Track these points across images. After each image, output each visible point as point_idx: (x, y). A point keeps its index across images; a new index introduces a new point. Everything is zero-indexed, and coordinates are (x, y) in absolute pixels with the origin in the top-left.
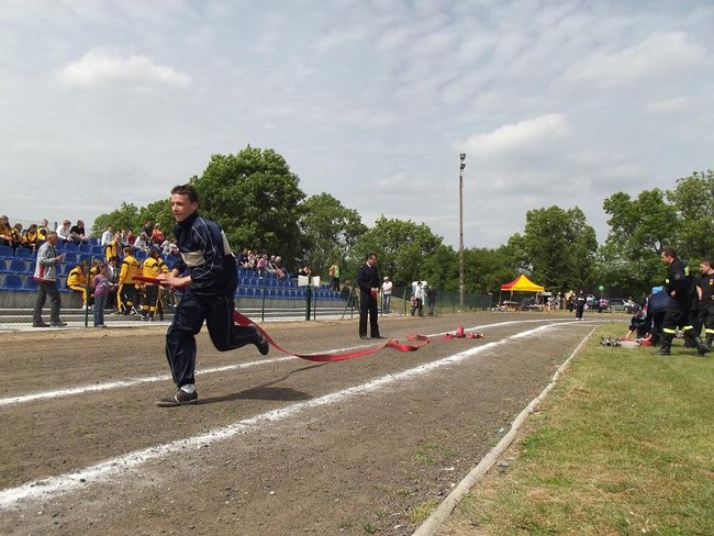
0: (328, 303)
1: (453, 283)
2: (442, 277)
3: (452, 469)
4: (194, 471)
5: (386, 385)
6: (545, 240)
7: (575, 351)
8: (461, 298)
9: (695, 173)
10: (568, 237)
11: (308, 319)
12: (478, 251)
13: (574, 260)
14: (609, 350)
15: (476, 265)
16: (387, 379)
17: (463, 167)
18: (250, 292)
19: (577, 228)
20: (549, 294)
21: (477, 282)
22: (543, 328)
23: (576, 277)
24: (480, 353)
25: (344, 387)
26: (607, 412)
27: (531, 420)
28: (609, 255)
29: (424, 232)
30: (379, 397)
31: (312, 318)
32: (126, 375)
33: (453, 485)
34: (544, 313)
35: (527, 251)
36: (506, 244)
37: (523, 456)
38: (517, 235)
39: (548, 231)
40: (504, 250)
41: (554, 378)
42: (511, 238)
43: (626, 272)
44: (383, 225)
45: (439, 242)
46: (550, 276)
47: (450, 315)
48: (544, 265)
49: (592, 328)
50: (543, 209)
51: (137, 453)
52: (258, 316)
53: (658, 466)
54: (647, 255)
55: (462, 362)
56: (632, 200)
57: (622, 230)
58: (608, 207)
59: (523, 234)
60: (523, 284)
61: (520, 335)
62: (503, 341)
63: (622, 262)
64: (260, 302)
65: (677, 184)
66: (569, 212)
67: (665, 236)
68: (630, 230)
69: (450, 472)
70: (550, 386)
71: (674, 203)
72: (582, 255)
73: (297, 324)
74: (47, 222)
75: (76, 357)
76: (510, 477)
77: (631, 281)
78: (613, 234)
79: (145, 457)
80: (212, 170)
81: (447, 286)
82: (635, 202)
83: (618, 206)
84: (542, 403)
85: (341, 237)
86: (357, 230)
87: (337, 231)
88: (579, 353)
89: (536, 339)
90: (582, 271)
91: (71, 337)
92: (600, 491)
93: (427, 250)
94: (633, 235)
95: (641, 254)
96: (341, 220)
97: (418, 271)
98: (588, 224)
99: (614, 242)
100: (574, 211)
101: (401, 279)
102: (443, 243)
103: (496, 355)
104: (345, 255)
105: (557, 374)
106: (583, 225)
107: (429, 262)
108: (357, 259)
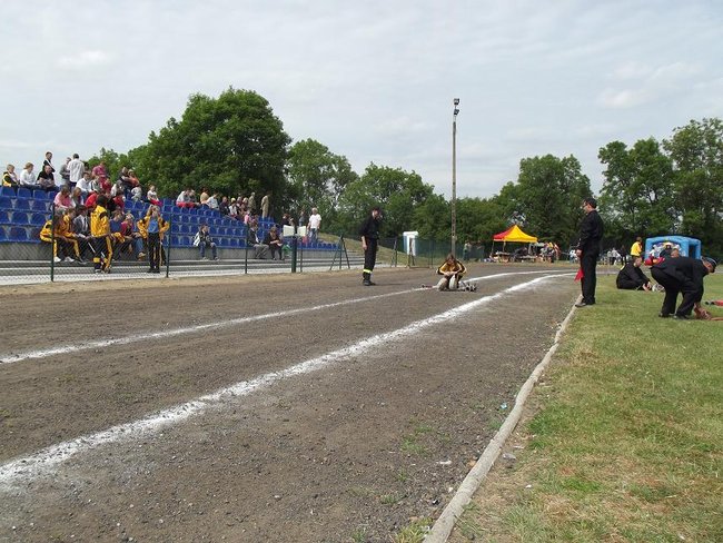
0: (316, 254)
1: (445, 233)
2: (434, 227)
3: (449, 462)
4: (129, 472)
5: (374, 348)
6: (539, 191)
8: (453, 248)
9: (692, 121)
10: (562, 187)
11: (294, 270)
12: (470, 201)
13: (568, 211)
15: (469, 215)
16: (375, 340)
17: (456, 112)
18: (233, 242)
19: (571, 177)
20: (542, 244)
21: (469, 232)
22: (537, 280)
23: (569, 227)
24: (475, 308)
25: (326, 351)
26: (622, 383)
27: (537, 393)
28: (604, 205)
29: (415, 181)
30: (365, 364)
31: (298, 269)
32: (81, 339)
33: (451, 489)
34: (537, 264)
35: (520, 201)
36: (499, 194)
37: (533, 445)
38: (511, 184)
39: (541, 180)
40: (497, 201)
41: (556, 340)
42: (505, 187)
43: (619, 223)
44: (374, 172)
45: (430, 192)
46: (543, 227)
48: (537, 215)
50: (536, 158)
51: (63, 446)
52: (241, 268)
53: (695, 457)
54: (642, 206)
55: (457, 319)
56: (627, 149)
57: (617, 179)
58: (604, 155)
59: (516, 183)
60: (516, 235)
61: (515, 288)
62: (498, 295)
63: (616, 214)
64: (243, 252)
65: (674, 133)
66: (564, 160)
67: (660, 186)
68: (625, 180)
69: (446, 466)
70: (553, 349)
71: (670, 153)
72: (576, 205)
73: (282, 277)
74: (12, 168)
75: (31, 316)
76: (520, 477)
77: (625, 233)
78: (607, 184)
79: (73, 450)
80: (191, 114)
81: (439, 236)
82: (631, 151)
83: (613, 153)
84: (547, 370)
85: (330, 185)
86: (346, 176)
87: (325, 180)
89: (532, 292)
90: (575, 222)
91: (32, 292)
92: (634, 499)
93: (418, 200)
94: (628, 185)
95: (635, 205)
96: (330, 167)
97: (408, 222)
98: (582, 173)
99: (609, 192)
100: (569, 160)
101: (391, 229)
102: (434, 192)
103: (491, 312)
104: (335, 205)
105: (558, 333)
106: (578, 174)
107: (420, 212)
108: (347, 208)
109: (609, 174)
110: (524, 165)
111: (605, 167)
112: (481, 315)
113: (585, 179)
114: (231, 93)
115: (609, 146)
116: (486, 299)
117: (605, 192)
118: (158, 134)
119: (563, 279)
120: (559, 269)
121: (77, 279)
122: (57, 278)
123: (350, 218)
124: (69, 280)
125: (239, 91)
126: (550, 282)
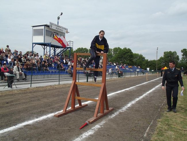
19: (175, 56)
29: (141, 56)
42: (160, 58)
45: (144, 58)
50: (168, 52)
57: (185, 56)
59: (163, 57)
66: (173, 52)
83: (184, 51)
110: (165, 53)
111: (182, 54)
113: (178, 56)
117: (182, 59)
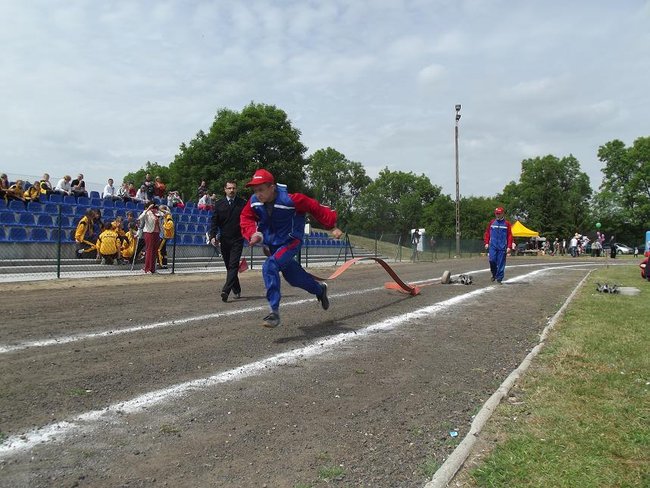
0: (325, 250)
1: (452, 230)
2: (441, 225)
6: (540, 189)
7: (569, 300)
8: (458, 243)
10: (563, 185)
12: (475, 199)
13: (568, 207)
14: (606, 297)
15: (473, 213)
17: (458, 117)
20: (544, 239)
21: (475, 229)
22: (535, 273)
23: (570, 222)
24: (464, 302)
27: (501, 413)
28: (603, 201)
29: (424, 183)
34: (538, 257)
35: (522, 199)
36: (502, 193)
38: (513, 184)
39: (543, 179)
40: (500, 199)
41: (542, 337)
42: (507, 186)
43: (619, 217)
44: (386, 176)
45: (438, 193)
46: (545, 222)
47: (445, 260)
48: (539, 211)
49: (586, 273)
50: (538, 158)
54: (641, 201)
55: (438, 313)
57: (616, 176)
58: (603, 154)
59: (518, 183)
60: (519, 230)
63: (616, 208)
66: (564, 159)
68: (624, 178)
70: (536, 350)
72: (576, 201)
74: (48, 178)
77: (625, 227)
78: (607, 181)
80: (217, 128)
81: (446, 233)
82: (630, 149)
83: (613, 153)
84: (522, 379)
85: (347, 189)
86: (361, 181)
87: (342, 184)
88: (574, 302)
90: (576, 217)
93: (427, 200)
94: (627, 181)
95: (634, 200)
96: (346, 172)
97: (418, 220)
98: (582, 171)
99: (608, 188)
100: (569, 159)
101: (402, 227)
102: (441, 193)
103: (479, 305)
104: (350, 206)
105: (545, 330)
106: (577, 172)
107: (429, 211)
108: (362, 209)
109: (608, 172)
110: (526, 165)
111: (604, 165)
112: (467, 309)
113: (585, 177)
114: (252, 107)
115: (608, 144)
116: (478, 292)
117: (604, 188)
118: (188, 146)
119: (562, 271)
120: (560, 261)
121: (83, 276)
122: (63, 275)
123: (364, 218)
124: (76, 276)
125: (259, 105)
126: (548, 274)
